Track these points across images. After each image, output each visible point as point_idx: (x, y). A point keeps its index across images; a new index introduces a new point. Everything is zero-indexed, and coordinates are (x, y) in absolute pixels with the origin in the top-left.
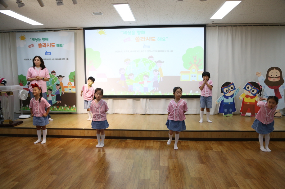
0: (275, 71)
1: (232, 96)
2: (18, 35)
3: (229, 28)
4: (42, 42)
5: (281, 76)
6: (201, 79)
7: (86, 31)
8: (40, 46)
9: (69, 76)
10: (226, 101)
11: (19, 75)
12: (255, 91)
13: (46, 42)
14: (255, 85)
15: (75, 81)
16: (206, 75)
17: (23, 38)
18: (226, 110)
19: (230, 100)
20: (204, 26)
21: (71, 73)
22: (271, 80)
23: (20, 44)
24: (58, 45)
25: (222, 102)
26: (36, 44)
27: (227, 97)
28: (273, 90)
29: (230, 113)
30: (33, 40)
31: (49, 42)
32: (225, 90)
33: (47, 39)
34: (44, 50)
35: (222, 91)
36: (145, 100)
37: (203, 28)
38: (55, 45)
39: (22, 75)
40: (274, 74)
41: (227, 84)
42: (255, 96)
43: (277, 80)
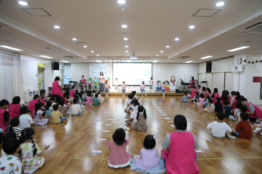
0: (173, 77)
1: (160, 85)
2: (90, 64)
3: (160, 64)
4: (98, 67)
5: (175, 79)
6: (150, 79)
7: (113, 63)
8: (98, 68)
9: (108, 78)
10: (158, 87)
11: (89, 77)
12: (168, 84)
13: (100, 67)
14: (167, 82)
15: (109, 80)
16: (152, 78)
17: (92, 65)
18: (158, 90)
19: (160, 87)
20: (152, 63)
21: (108, 77)
22: (172, 80)
23: (90, 67)
24: (104, 68)
25: (157, 87)
26: (96, 67)
27: (159, 85)
28: (173, 83)
29: (160, 90)
30: (95, 66)
31: (101, 67)
32: (158, 83)
33: (100, 66)
34: (99, 69)
35: (157, 83)
36: (133, 86)
37: (151, 64)
38: (103, 68)
39: (90, 78)
40: (173, 78)
41: (159, 81)
42: (167, 85)
43: (174, 80)
